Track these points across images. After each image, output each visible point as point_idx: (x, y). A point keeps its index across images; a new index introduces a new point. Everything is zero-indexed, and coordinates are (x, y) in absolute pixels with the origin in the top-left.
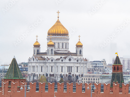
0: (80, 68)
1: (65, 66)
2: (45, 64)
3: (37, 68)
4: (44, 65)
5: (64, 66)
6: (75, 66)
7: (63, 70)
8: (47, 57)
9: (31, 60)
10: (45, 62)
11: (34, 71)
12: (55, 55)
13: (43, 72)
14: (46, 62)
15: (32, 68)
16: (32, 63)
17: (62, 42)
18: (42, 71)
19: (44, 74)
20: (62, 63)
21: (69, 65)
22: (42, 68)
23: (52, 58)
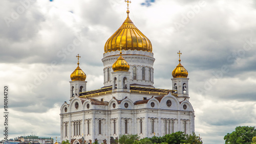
0: (190, 123)
1: (159, 119)
2: (108, 114)
3: (86, 124)
4: (106, 118)
5: (157, 119)
6: (179, 120)
7: (156, 129)
8: (114, 98)
9: (71, 108)
10: (108, 111)
11: (77, 132)
12: (131, 92)
13: (104, 134)
14: (110, 111)
15: (73, 127)
16: (70, 114)
17: (141, 65)
18: (100, 133)
19: (107, 139)
20: (153, 111)
21: (168, 115)
22: (102, 124)
23: (127, 99)
